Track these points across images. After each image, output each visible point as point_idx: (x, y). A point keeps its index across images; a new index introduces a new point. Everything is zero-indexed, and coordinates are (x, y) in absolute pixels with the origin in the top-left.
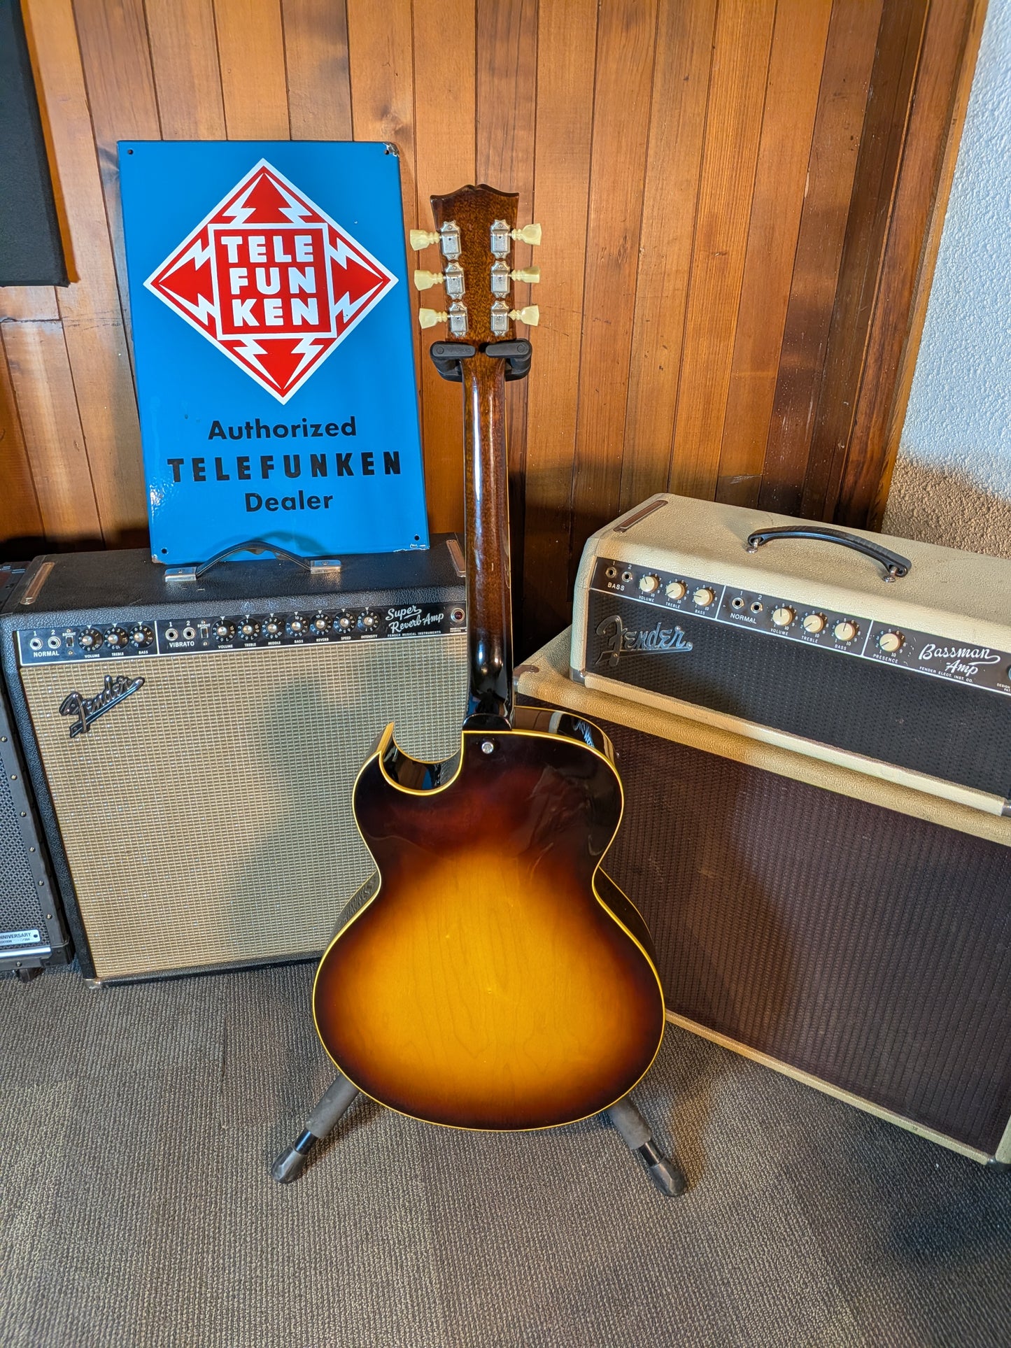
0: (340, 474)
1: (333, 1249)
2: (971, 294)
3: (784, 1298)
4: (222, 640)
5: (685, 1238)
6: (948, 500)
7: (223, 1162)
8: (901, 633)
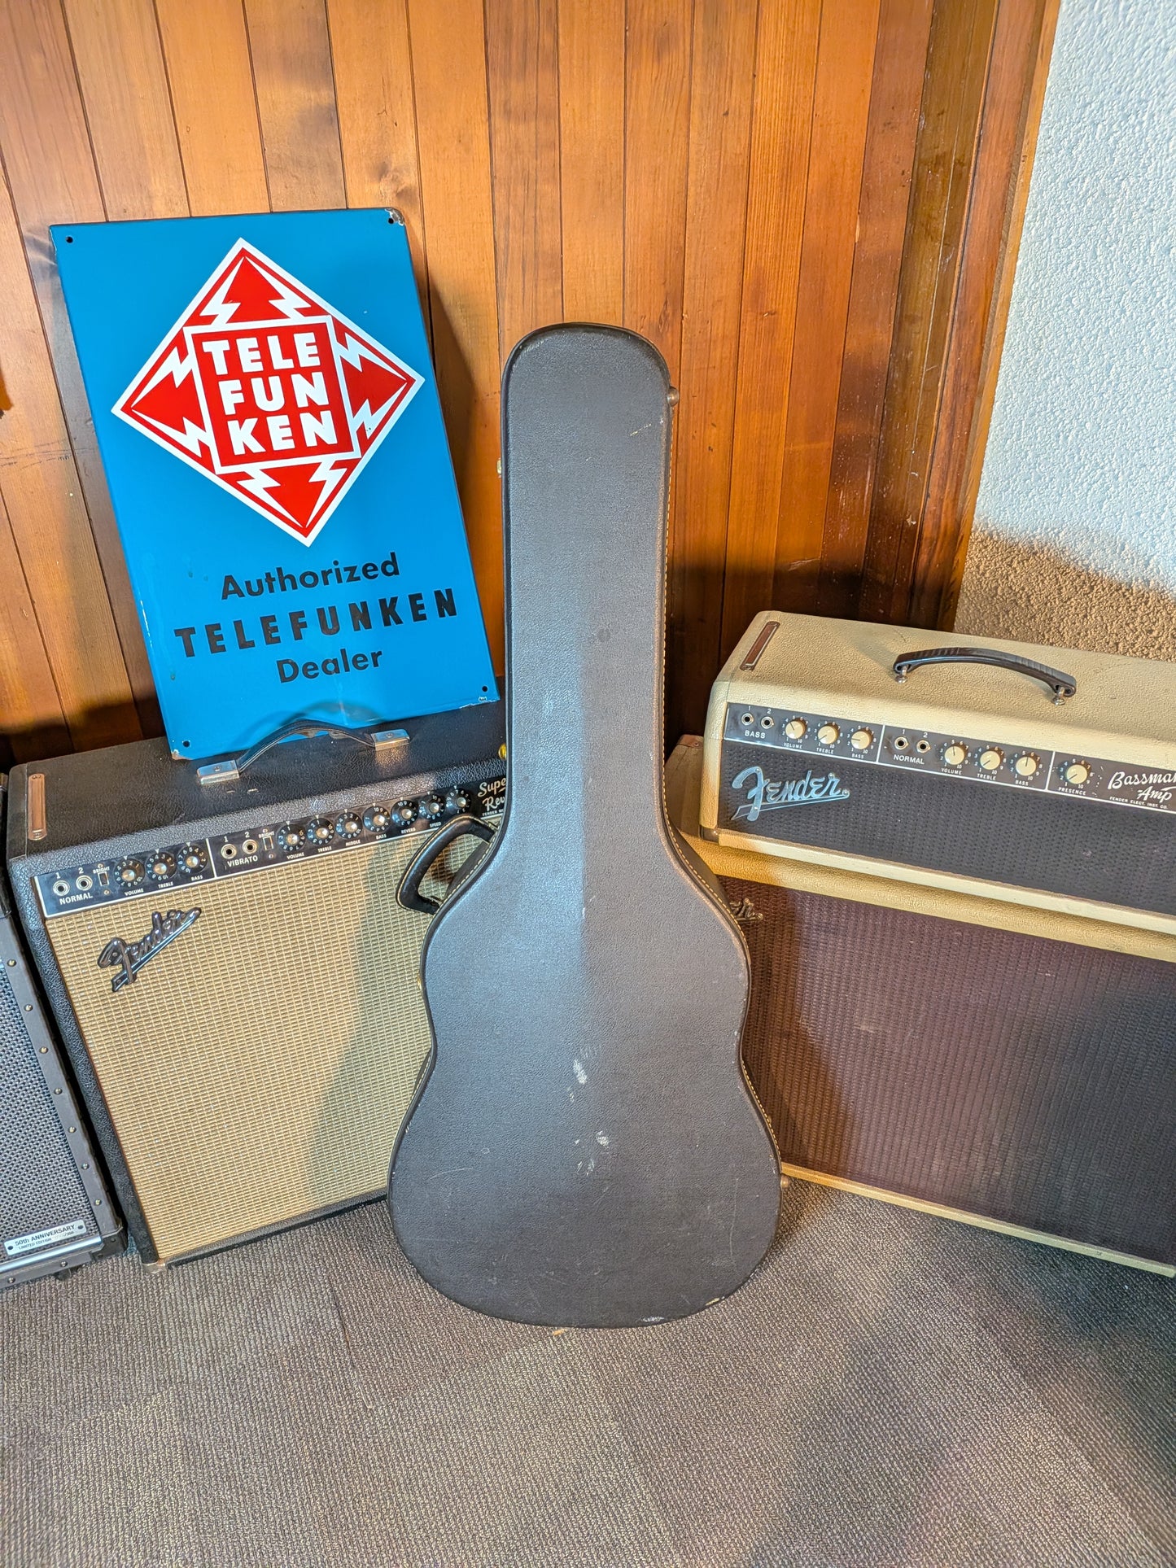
0: (387, 623)
1: (541, 1520)
2: (1055, 351)
3: (1020, 1460)
4: (291, 849)
5: (906, 1419)
6: (1040, 578)
7: (382, 1449)
8: (1088, 763)
